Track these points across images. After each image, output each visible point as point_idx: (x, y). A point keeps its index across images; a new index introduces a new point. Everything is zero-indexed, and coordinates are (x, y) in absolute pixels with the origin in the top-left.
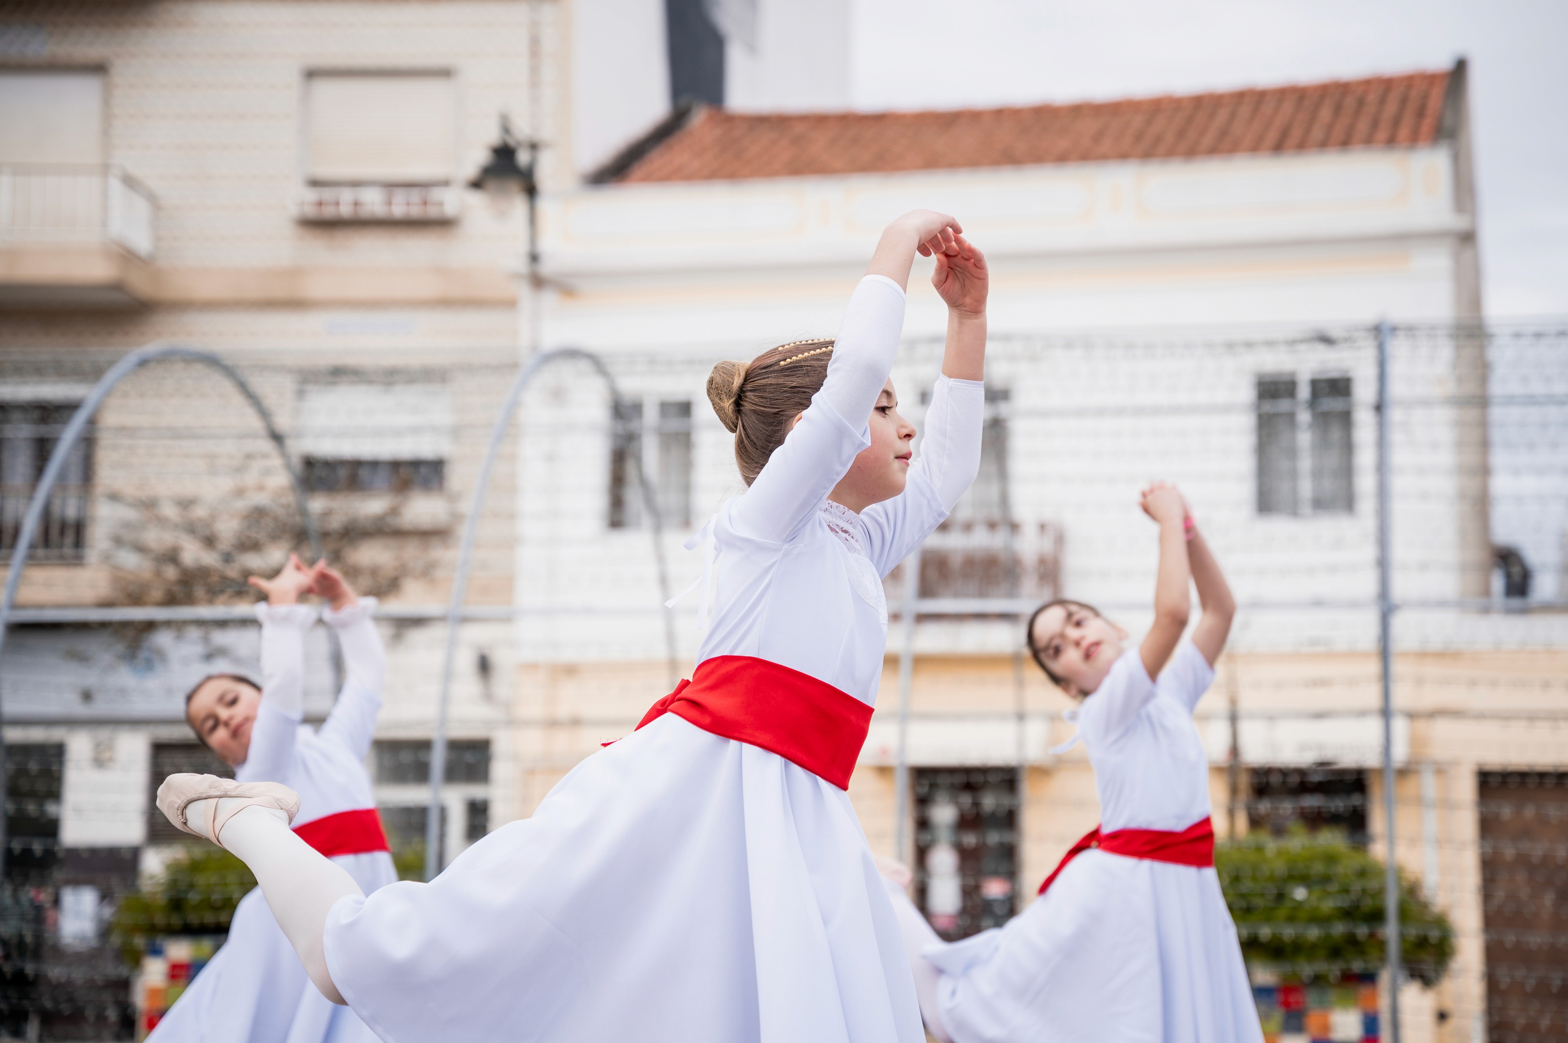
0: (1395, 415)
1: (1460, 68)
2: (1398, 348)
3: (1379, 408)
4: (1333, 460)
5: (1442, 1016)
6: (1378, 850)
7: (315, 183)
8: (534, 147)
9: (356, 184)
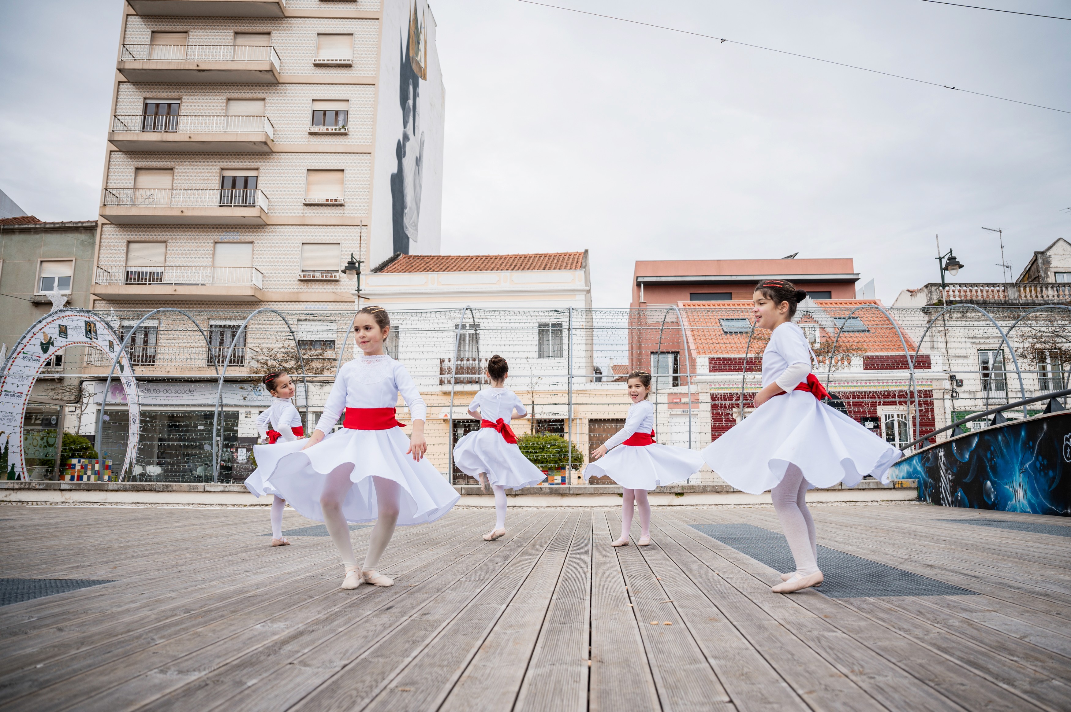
0: (573, 331)
1: (586, 251)
2: (574, 314)
3: (569, 329)
4: (557, 341)
5: (579, 477)
6: (566, 437)
7: (303, 271)
8: (359, 262)
9: (314, 271)
